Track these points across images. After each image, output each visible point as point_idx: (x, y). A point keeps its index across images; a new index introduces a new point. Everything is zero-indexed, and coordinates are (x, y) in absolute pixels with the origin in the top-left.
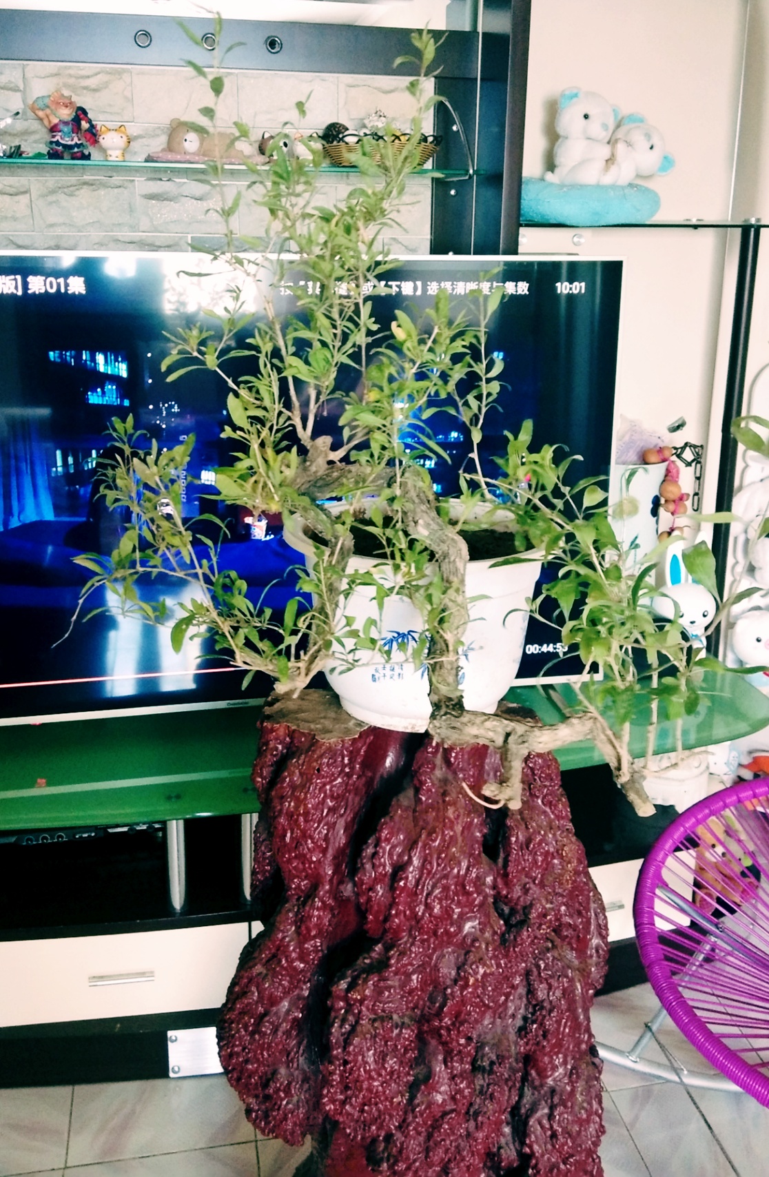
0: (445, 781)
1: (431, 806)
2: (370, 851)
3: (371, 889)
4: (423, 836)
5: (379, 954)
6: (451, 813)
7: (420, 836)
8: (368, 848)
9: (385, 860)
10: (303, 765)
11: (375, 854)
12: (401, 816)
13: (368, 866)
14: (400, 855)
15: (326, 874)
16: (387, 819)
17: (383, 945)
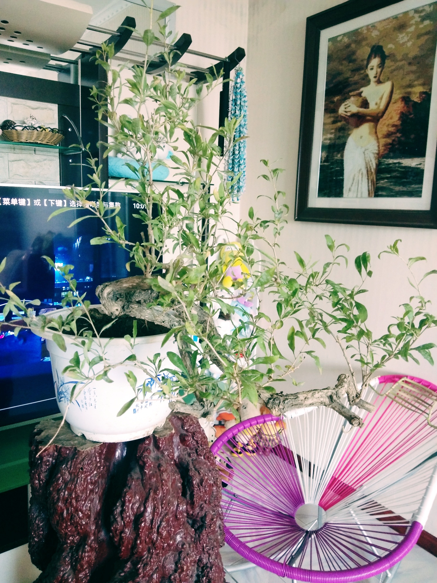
0: (158, 459)
1: (153, 475)
2: (119, 509)
3: (122, 532)
4: (151, 494)
5: (130, 568)
6: (165, 476)
7: (149, 494)
8: (117, 508)
9: (130, 513)
10: (70, 468)
11: (122, 512)
12: (135, 484)
13: (119, 519)
14: (139, 508)
15: (91, 530)
16: (127, 488)
17: (131, 562)
